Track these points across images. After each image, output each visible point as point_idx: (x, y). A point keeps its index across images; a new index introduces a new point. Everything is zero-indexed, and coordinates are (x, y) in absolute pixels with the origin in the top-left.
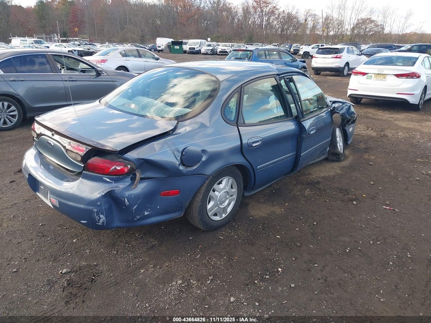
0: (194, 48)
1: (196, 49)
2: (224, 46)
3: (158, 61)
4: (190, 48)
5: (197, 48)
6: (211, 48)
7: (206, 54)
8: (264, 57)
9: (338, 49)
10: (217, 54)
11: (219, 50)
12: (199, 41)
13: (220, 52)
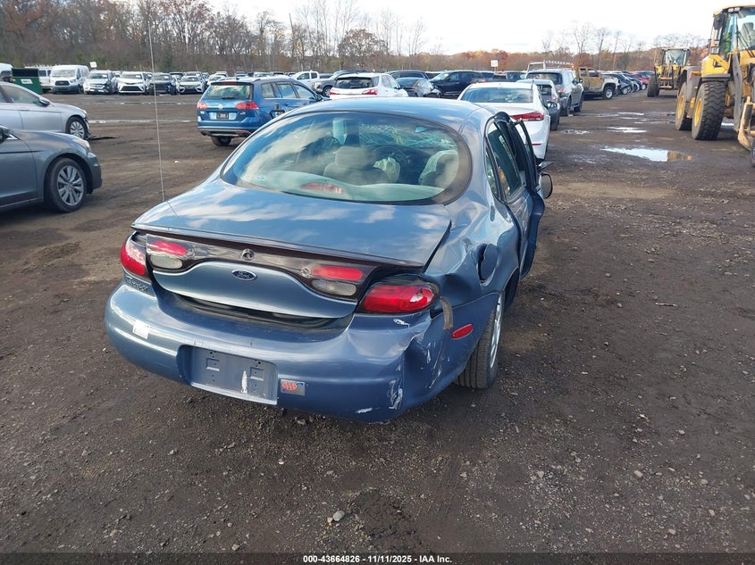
0: (66, 83)
1: (71, 84)
2: (129, 77)
3: (48, 108)
4: (57, 83)
5: (72, 81)
6: (104, 81)
7: (96, 93)
8: (271, 94)
9: (369, 79)
10: (117, 93)
11: (121, 86)
12: (74, 67)
13: (124, 88)
